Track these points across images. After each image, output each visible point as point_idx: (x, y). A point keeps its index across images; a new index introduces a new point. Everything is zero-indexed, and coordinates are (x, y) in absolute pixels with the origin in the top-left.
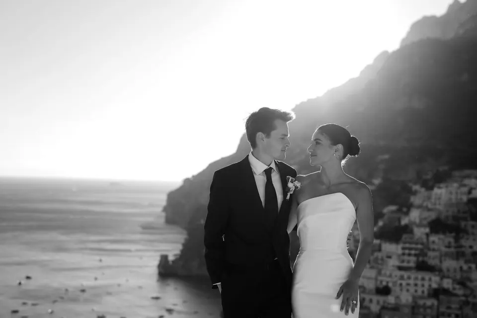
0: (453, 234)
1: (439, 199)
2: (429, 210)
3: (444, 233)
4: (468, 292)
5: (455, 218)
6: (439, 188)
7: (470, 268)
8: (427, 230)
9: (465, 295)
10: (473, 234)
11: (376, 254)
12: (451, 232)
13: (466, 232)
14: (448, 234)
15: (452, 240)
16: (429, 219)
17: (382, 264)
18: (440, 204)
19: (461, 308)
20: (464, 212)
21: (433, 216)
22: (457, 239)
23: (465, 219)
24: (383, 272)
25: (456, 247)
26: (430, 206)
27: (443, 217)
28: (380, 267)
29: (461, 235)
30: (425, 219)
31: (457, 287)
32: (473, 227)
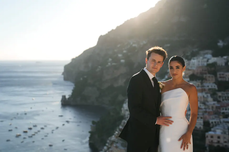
0: (200, 81)
1: (194, 64)
2: (189, 70)
3: (196, 80)
4: (206, 107)
5: (201, 73)
6: (194, 59)
7: (208, 96)
8: (188, 79)
9: (205, 108)
10: (209, 80)
12: (199, 80)
13: (206, 79)
14: (198, 81)
15: (200, 84)
16: (189, 74)
18: (194, 67)
19: (203, 114)
20: (205, 70)
21: (191, 73)
22: (202, 83)
23: (206, 74)
25: (201, 87)
26: (190, 68)
27: (195, 73)
29: (204, 81)
30: (187, 74)
31: (202, 105)
32: (209, 77)
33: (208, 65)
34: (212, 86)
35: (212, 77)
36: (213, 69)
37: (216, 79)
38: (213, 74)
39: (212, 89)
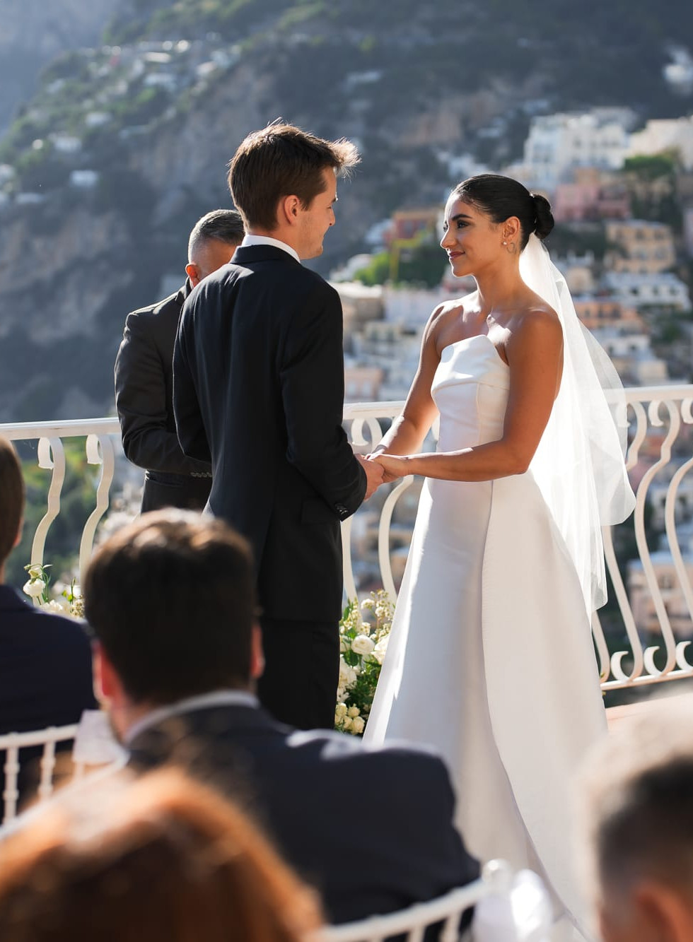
0: (588, 259)
1: (547, 160)
5: (593, 215)
6: (548, 129)
7: (633, 348)
10: (641, 257)
11: (370, 327)
12: (580, 254)
13: (620, 249)
14: (573, 259)
15: (585, 276)
17: (390, 355)
20: (619, 196)
22: (597, 273)
23: (618, 217)
24: (394, 376)
25: (596, 296)
28: (385, 362)
29: (608, 260)
32: (640, 236)
33: (632, 165)
34: (656, 291)
35: (658, 237)
36: (659, 186)
37: (681, 253)
38: (661, 219)
39: (661, 306)
